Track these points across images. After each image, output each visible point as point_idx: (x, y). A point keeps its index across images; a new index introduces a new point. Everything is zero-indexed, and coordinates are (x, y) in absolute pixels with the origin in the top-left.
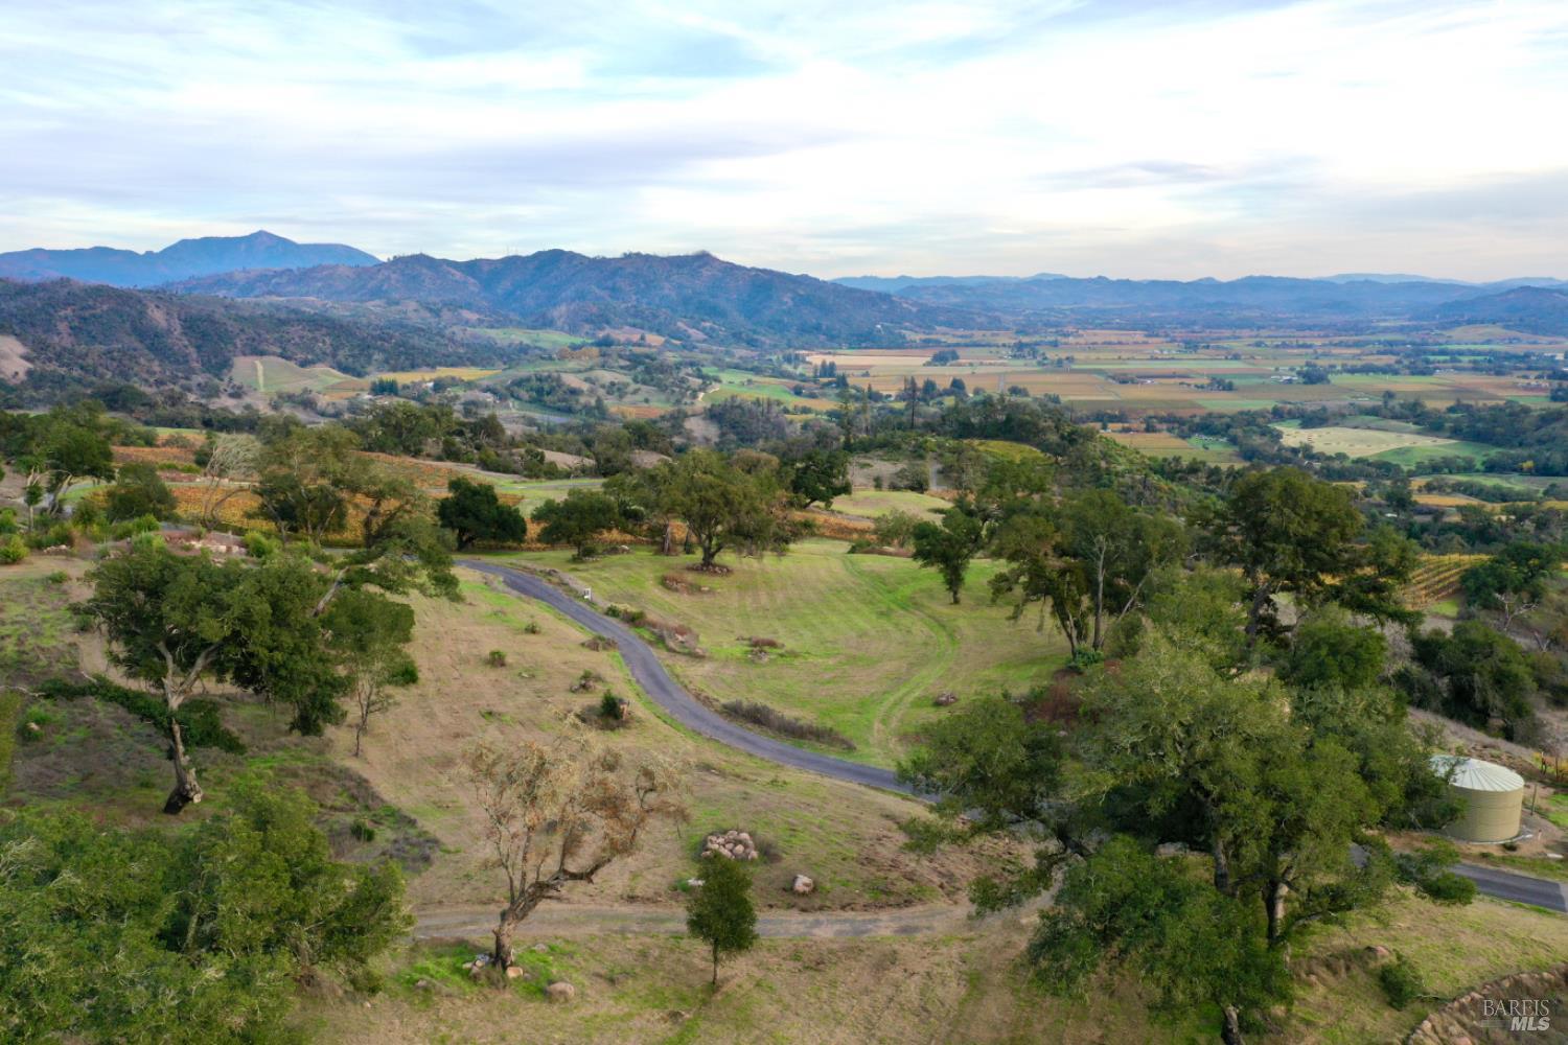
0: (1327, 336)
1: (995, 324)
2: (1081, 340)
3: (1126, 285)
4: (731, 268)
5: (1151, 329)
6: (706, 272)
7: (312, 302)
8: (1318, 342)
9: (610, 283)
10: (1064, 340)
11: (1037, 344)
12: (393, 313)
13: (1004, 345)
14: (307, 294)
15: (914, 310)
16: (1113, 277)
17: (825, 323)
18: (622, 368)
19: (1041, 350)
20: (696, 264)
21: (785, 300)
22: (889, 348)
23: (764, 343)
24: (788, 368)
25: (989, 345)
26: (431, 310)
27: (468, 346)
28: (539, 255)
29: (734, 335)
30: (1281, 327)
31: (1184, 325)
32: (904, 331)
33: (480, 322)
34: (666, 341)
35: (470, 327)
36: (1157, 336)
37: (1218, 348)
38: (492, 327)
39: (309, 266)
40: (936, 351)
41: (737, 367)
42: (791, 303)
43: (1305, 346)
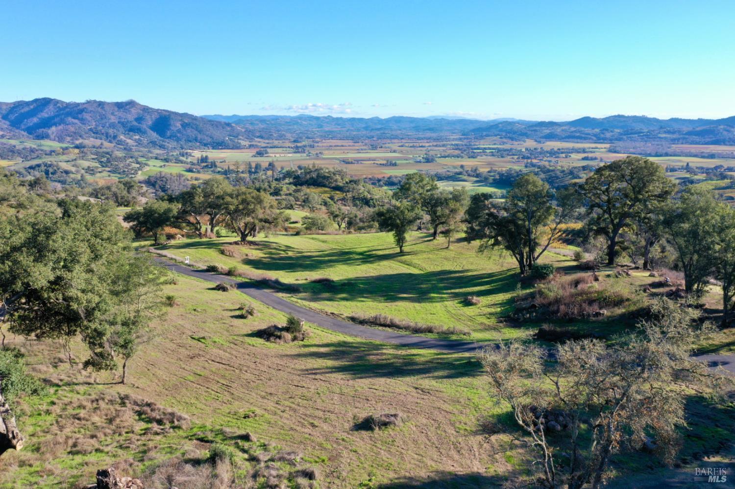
0: (430, 142)
1: (281, 137)
2: (324, 145)
3: (340, 120)
4: (146, 109)
5: (355, 139)
6: (133, 110)
8: (427, 145)
9: (79, 116)
10: (316, 145)
11: (304, 146)
13: (289, 147)
15: (243, 130)
16: (334, 116)
17: (199, 137)
18: (93, 159)
19: (307, 149)
20: (128, 107)
21: (178, 125)
22: (232, 149)
23: (168, 147)
25: (282, 147)
28: (36, 100)
29: (152, 143)
30: (411, 138)
31: (369, 138)
32: (240, 141)
33: (4, 136)
34: (115, 146)
36: (358, 142)
37: (386, 147)
38: (11, 138)
40: (258, 150)
41: (156, 158)
43: (422, 147)
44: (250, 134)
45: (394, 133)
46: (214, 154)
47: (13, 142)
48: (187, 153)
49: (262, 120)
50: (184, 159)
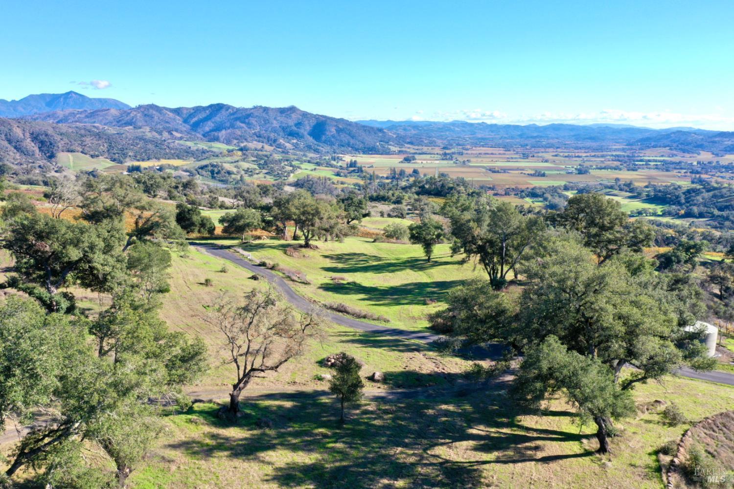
0: (588, 152)
1: (432, 144)
2: (474, 152)
3: (495, 127)
4: (305, 115)
5: (507, 147)
6: (293, 115)
7: (97, 126)
8: (584, 155)
9: (246, 121)
10: (466, 152)
11: (453, 153)
12: (138, 133)
13: (437, 154)
15: (395, 136)
16: (489, 123)
17: (352, 142)
18: (253, 161)
19: (455, 156)
20: (289, 112)
21: (333, 130)
22: (382, 154)
23: (322, 151)
25: (430, 154)
26: (157, 132)
27: (176, 149)
28: (212, 105)
29: (308, 147)
30: (568, 148)
31: (522, 146)
32: (390, 147)
33: (182, 138)
34: (274, 149)
35: (177, 140)
36: (510, 151)
37: (538, 157)
38: (188, 140)
39: (96, 109)
40: (405, 156)
41: (309, 162)
42: (335, 132)
43: (578, 157)
44: (401, 140)
45: (551, 141)
46: (362, 159)
47: (189, 144)
48: (338, 158)
49: (415, 126)
50: (334, 163)
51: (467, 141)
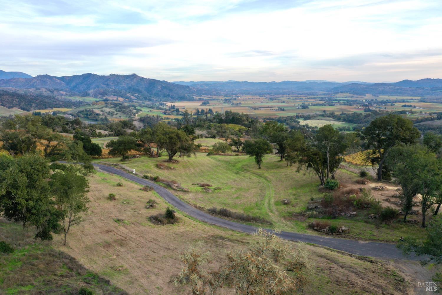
0: (306, 96)
1: (218, 94)
2: (242, 98)
3: (252, 83)
4: (142, 79)
5: (261, 95)
6: (135, 80)
7: (11, 89)
8: (304, 98)
9: (106, 83)
10: (237, 98)
11: (230, 99)
12: (38, 92)
13: (221, 100)
14: (9, 87)
15: (196, 90)
16: (249, 81)
17: (171, 94)
18: (112, 107)
19: (232, 101)
20: (132, 77)
21: (159, 87)
22: (189, 101)
23: (153, 100)
24: (162, 107)
25: (217, 100)
26: (50, 91)
27: (63, 101)
28: (84, 75)
29: (144, 98)
30: (294, 94)
31: (269, 94)
32: (193, 96)
33: (66, 94)
34: (124, 100)
35: (63, 96)
36: (262, 97)
37: (279, 100)
38: (70, 96)
39: (9, 78)
40: (203, 101)
41: (146, 107)
42: (160, 88)
43: (301, 99)
44: (199, 92)
45: (284, 91)
46: (178, 104)
47: (71, 98)
48: (163, 104)
49: (207, 84)
51: (237, 92)
